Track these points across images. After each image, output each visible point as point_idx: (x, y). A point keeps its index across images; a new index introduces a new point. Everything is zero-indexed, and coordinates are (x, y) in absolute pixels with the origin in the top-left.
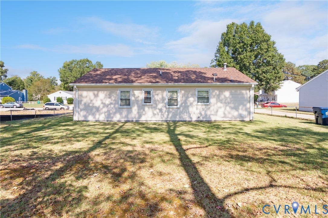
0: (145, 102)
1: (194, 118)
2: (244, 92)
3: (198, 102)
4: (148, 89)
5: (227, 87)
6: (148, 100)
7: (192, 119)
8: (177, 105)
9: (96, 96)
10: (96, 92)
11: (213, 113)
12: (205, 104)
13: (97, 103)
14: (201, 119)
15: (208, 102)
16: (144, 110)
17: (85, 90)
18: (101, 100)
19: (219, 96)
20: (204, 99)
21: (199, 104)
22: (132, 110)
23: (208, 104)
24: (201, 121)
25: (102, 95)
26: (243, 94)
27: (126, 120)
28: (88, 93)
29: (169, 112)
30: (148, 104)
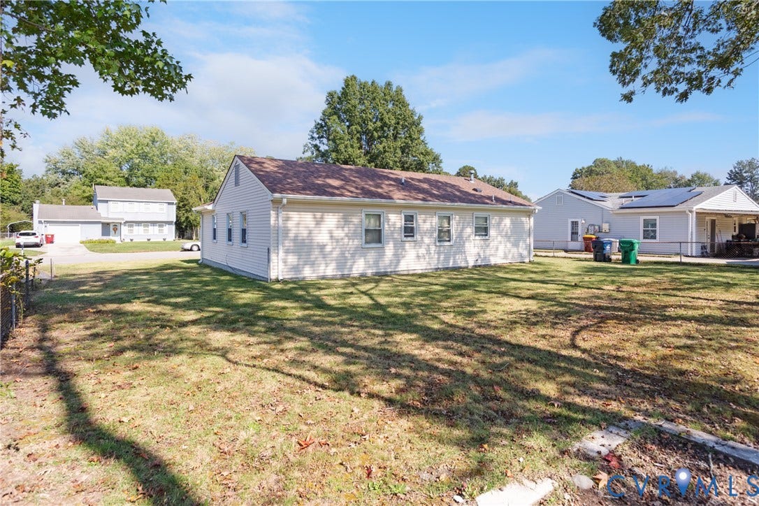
0: (405, 236)
1: (471, 264)
2: (524, 219)
3: (476, 235)
4: (410, 212)
5: (508, 212)
6: (409, 231)
7: (468, 263)
8: (449, 241)
9: (319, 223)
10: (319, 215)
11: (493, 252)
12: (484, 237)
13: (322, 237)
14: (479, 263)
15: (486, 235)
16: (404, 249)
17: (296, 210)
18: (331, 232)
19: (499, 224)
20: (483, 231)
21: (477, 238)
22: (384, 252)
23: (487, 237)
24: (480, 266)
25: (331, 220)
26: (522, 223)
27: (374, 271)
28: (302, 216)
29: (439, 253)
30: (409, 239)
